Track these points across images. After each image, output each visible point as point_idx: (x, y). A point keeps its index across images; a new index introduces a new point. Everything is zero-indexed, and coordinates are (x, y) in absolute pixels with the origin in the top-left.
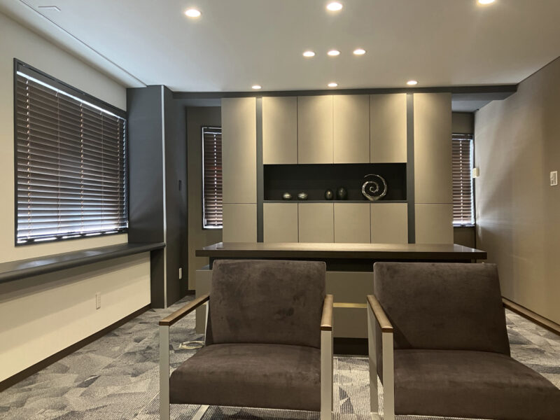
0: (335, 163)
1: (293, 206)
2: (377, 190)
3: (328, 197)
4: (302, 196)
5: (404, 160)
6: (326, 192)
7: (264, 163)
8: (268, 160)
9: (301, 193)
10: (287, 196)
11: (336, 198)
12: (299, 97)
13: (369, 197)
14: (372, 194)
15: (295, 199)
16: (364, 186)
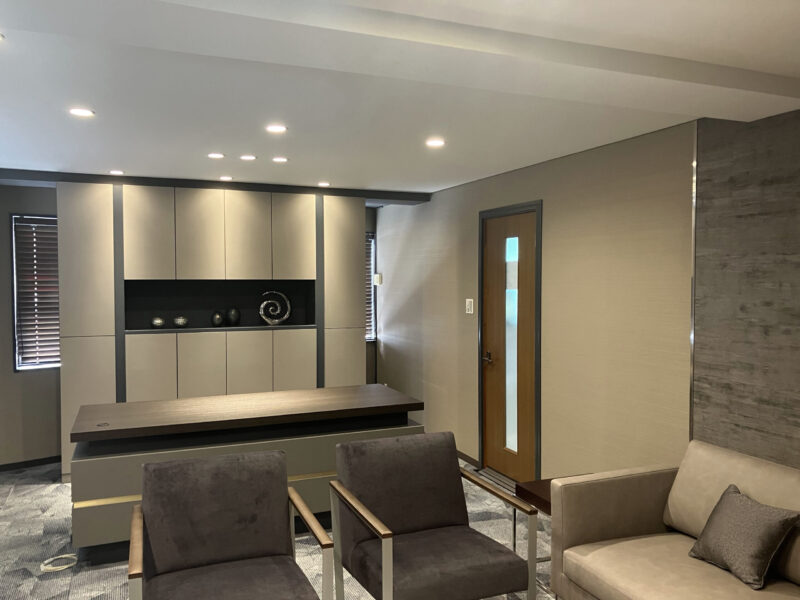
0: (228, 278)
1: (170, 337)
2: (278, 312)
3: (217, 322)
4: (180, 321)
5: (312, 276)
6: (214, 314)
7: (126, 278)
8: (130, 274)
9: (178, 316)
10: (158, 322)
11: (227, 324)
12: (177, 189)
13: (268, 320)
14: (272, 317)
15: (169, 326)
16: (262, 306)
